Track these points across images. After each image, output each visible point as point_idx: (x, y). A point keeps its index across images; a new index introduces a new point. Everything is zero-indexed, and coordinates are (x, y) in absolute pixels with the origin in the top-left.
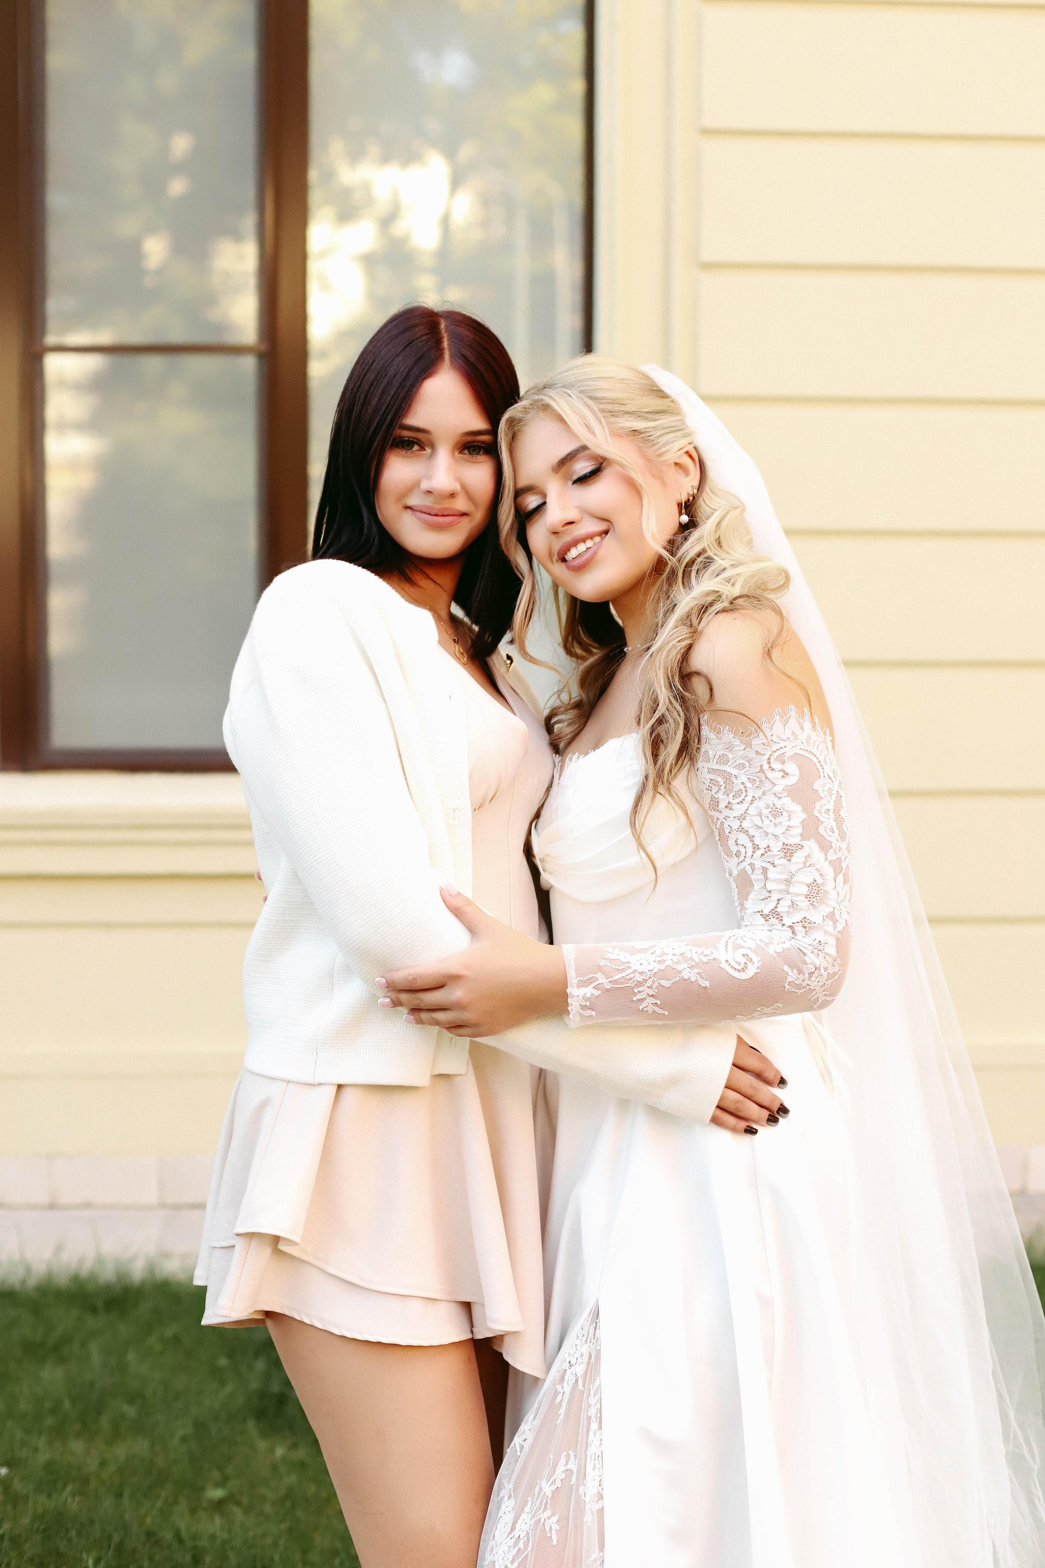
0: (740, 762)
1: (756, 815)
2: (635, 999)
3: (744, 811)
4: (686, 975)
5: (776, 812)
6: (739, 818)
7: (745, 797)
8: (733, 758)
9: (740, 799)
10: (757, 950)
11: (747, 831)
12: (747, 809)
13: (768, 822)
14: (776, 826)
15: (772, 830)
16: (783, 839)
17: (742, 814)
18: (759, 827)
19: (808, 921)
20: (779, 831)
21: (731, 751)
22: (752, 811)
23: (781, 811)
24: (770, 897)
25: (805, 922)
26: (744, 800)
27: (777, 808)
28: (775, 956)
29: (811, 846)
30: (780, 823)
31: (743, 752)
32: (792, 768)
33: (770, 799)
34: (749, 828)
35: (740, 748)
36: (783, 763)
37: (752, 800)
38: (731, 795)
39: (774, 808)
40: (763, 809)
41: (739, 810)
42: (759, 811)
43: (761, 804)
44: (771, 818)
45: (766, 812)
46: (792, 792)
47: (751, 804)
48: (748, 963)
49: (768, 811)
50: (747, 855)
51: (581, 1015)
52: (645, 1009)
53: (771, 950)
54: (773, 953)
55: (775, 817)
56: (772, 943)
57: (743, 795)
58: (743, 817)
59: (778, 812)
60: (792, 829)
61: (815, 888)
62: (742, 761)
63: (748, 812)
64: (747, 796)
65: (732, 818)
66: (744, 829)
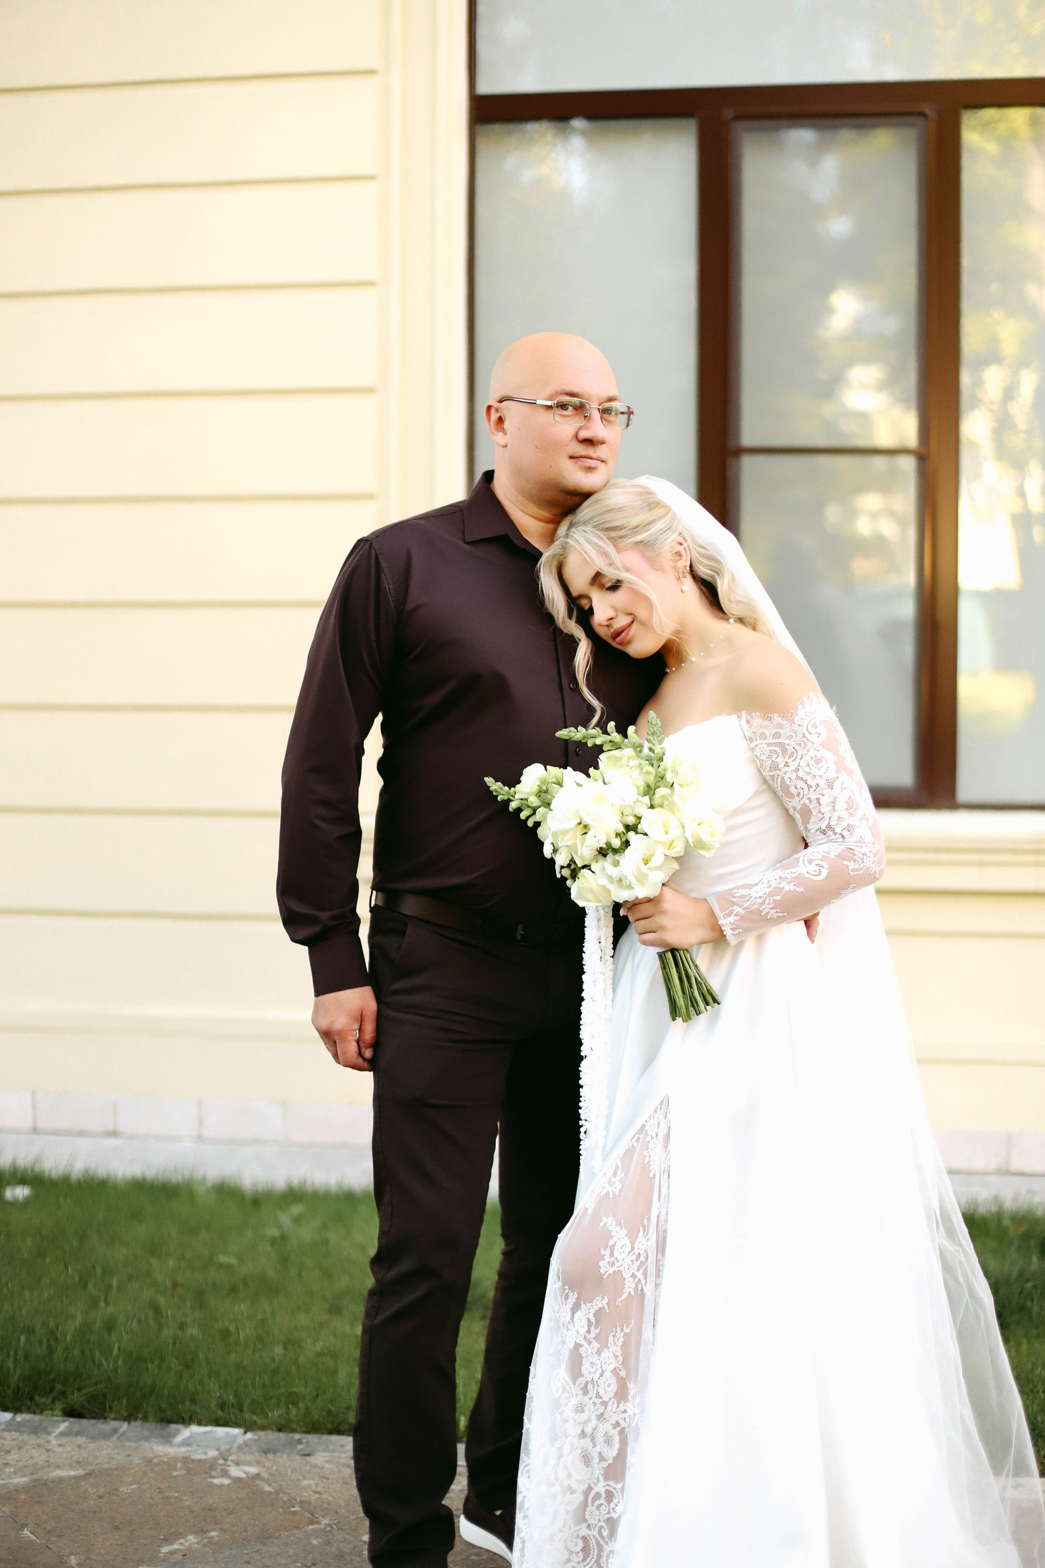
0: (789, 734)
2: (762, 914)
3: (798, 765)
4: (787, 888)
5: (818, 762)
6: (795, 770)
8: (784, 734)
9: (794, 758)
10: (823, 858)
11: (802, 778)
12: (800, 764)
13: (814, 769)
14: (819, 769)
15: (817, 773)
16: (825, 777)
19: (851, 826)
20: (821, 772)
21: (782, 728)
22: (803, 764)
23: (821, 759)
24: (824, 817)
25: (849, 827)
26: (796, 758)
27: (818, 758)
28: (835, 858)
29: (843, 776)
30: (821, 767)
31: (789, 727)
32: (821, 729)
33: (812, 753)
34: (802, 775)
35: (787, 726)
36: (816, 727)
37: (801, 757)
38: (787, 757)
39: (816, 758)
40: (809, 760)
41: (793, 765)
43: (807, 758)
44: (815, 765)
45: (812, 762)
46: (825, 745)
48: (821, 868)
50: (805, 793)
51: (733, 935)
52: (772, 917)
53: (832, 856)
54: (834, 857)
55: (818, 764)
56: (830, 851)
58: (798, 769)
59: (819, 760)
60: (830, 769)
61: (850, 802)
62: (791, 734)
64: (797, 755)
65: (790, 772)
66: (799, 777)
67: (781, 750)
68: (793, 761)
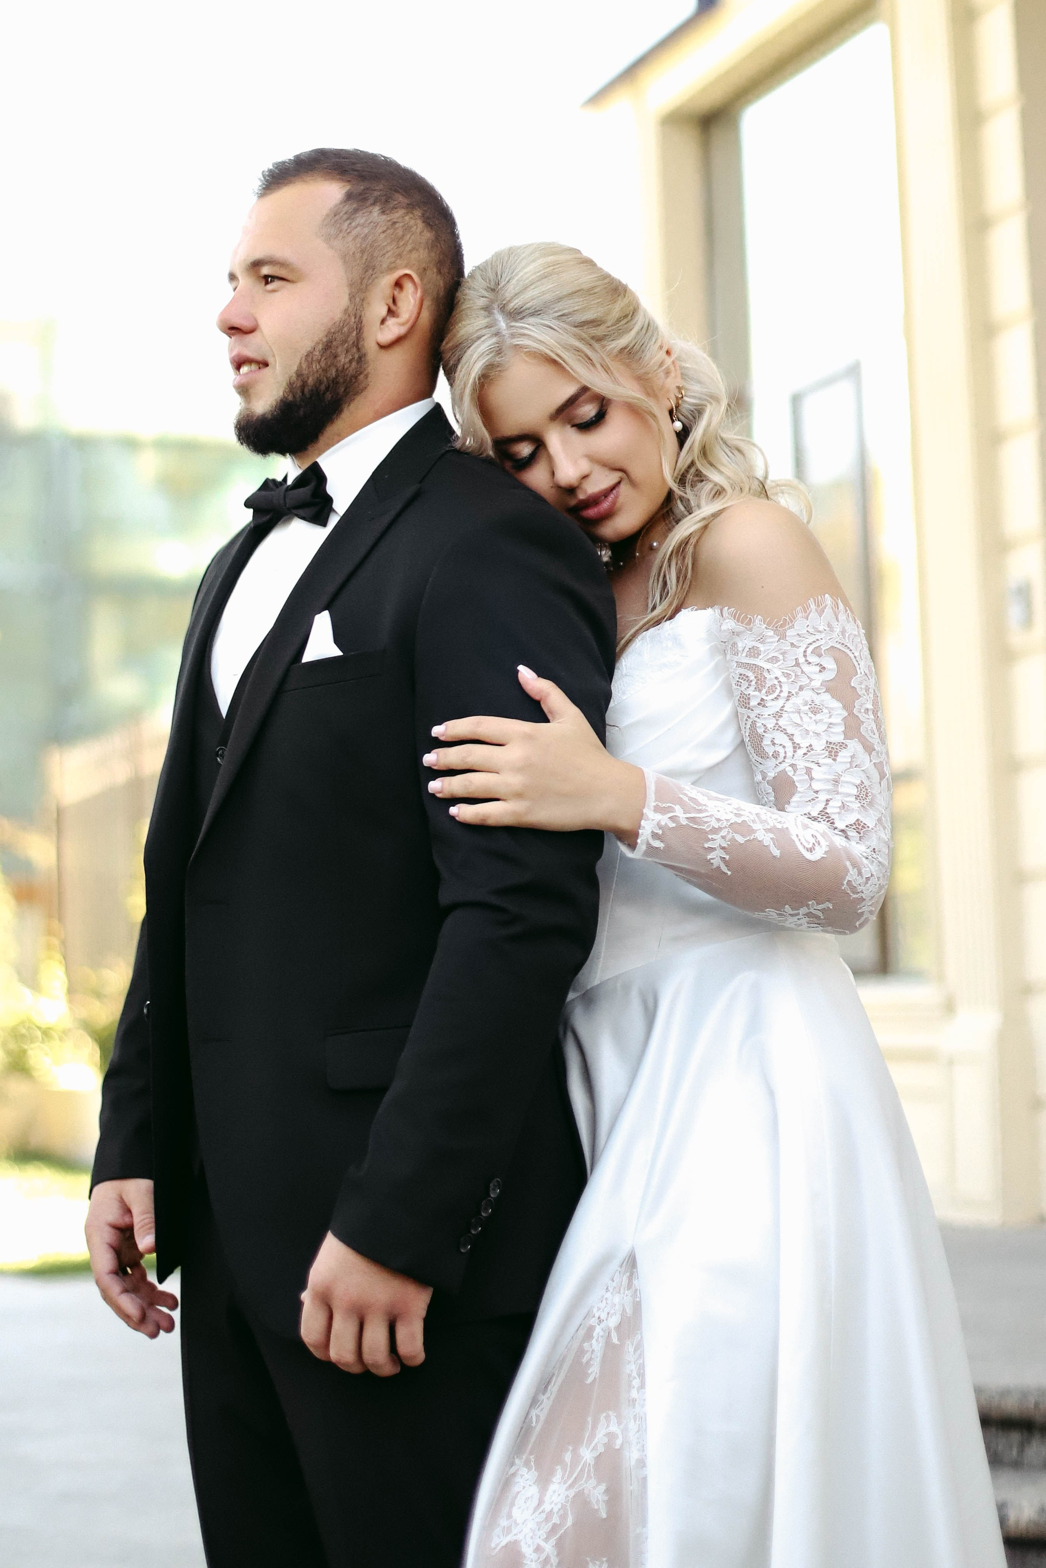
0: (773, 655)
1: (793, 713)
3: (780, 708)
4: (760, 836)
5: (815, 709)
6: (774, 715)
7: (780, 693)
8: (765, 652)
9: (774, 695)
11: (785, 729)
12: (783, 707)
13: (808, 720)
14: (817, 723)
15: (812, 727)
16: (825, 738)
17: (778, 712)
18: (798, 725)
20: (820, 728)
21: (763, 642)
22: (789, 707)
23: (821, 707)
24: (817, 798)
25: (859, 824)
27: (816, 705)
29: (855, 745)
30: (821, 720)
31: (776, 644)
32: (829, 663)
33: (807, 695)
34: (786, 726)
35: (773, 640)
36: (820, 656)
37: (788, 696)
38: (764, 692)
39: (813, 704)
40: (801, 706)
41: (774, 707)
42: (797, 708)
44: (811, 715)
45: (804, 709)
46: (830, 688)
47: (789, 700)
48: (816, 844)
49: (807, 708)
55: (815, 713)
57: (778, 691)
59: (817, 708)
60: (834, 727)
61: (863, 790)
62: (775, 654)
63: (785, 709)
65: (767, 716)
66: (780, 727)
68: (773, 700)
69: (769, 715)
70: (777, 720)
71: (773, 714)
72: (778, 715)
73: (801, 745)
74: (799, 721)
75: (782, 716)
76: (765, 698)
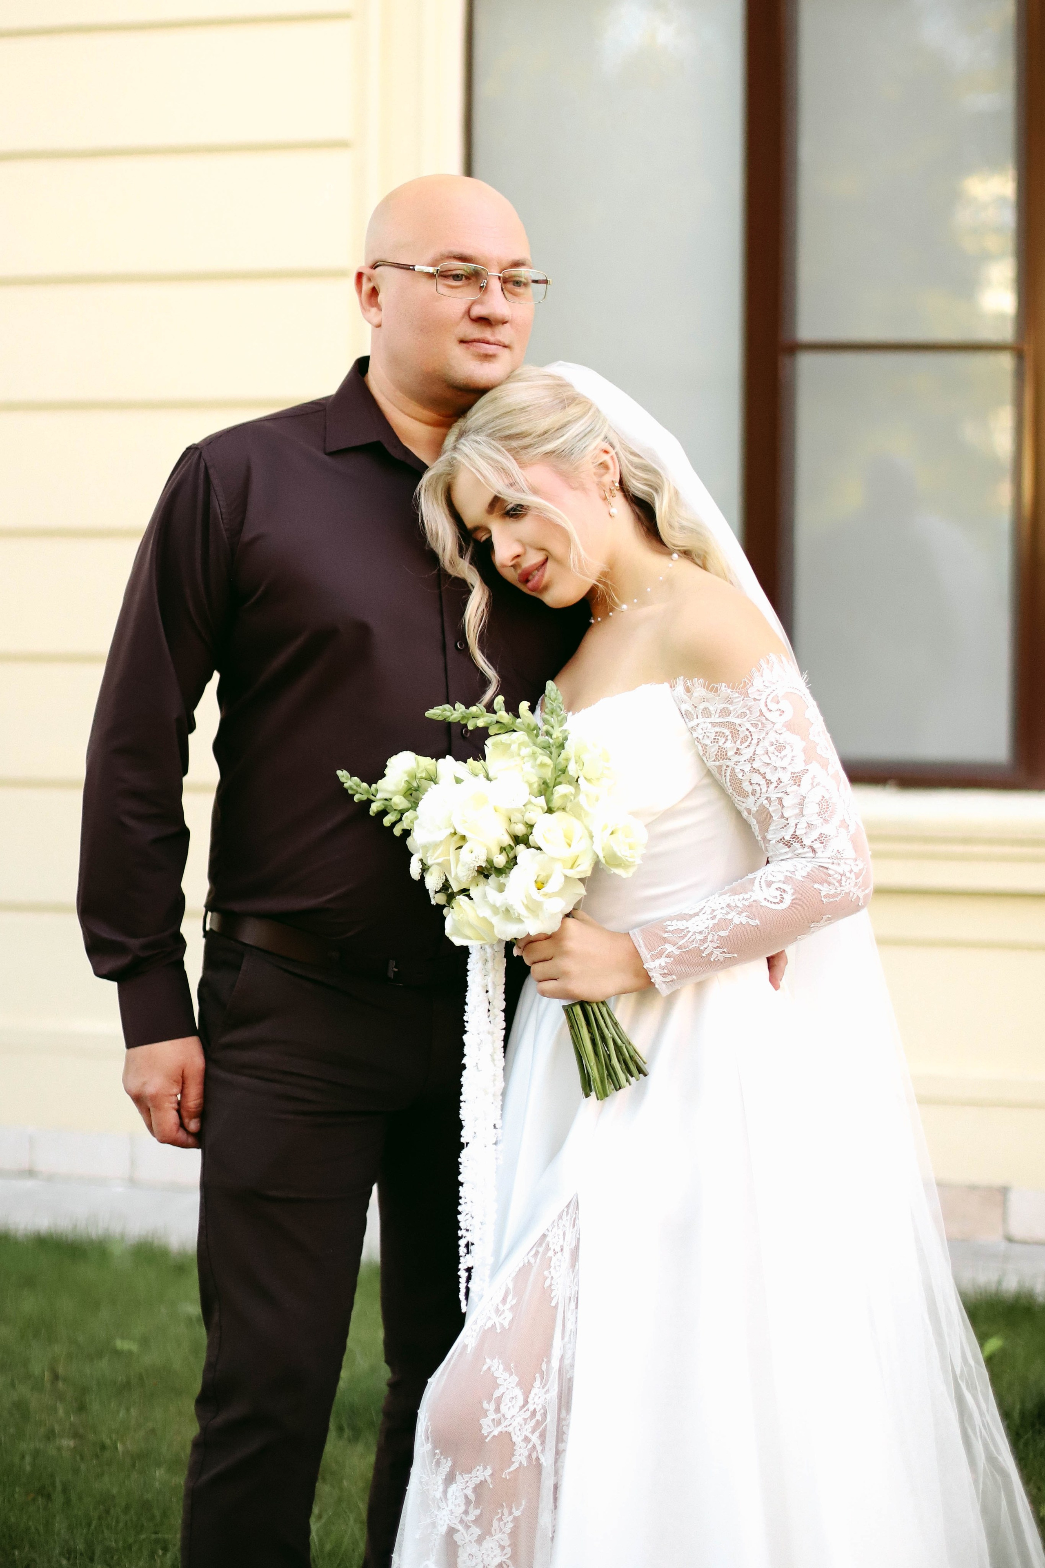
0: (740, 711)
1: (763, 754)
2: (704, 955)
3: (751, 753)
4: (737, 920)
5: (779, 749)
7: (751, 741)
8: (733, 710)
9: (746, 743)
11: (758, 770)
12: (755, 751)
13: (774, 758)
14: (781, 759)
15: (778, 763)
16: (789, 770)
17: (751, 757)
18: (768, 764)
19: (825, 837)
20: (783, 764)
21: (730, 703)
22: (760, 751)
23: (783, 745)
24: (787, 824)
25: (821, 838)
26: (750, 743)
27: (779, 744)
29: (814, 768)
30: (784, 756)
31: (741, 702)
32: (785, 705)
33: (772, 737)
34: (758, 767)
35: (737, 699)
36: (778, 703)
37: (757, 743)
38: (737, 742)
39: (777, 744)
40: (767, 747)
41: (747, 753)
42: (765, 749)
43: (766, 743)
44: (776, 753)
45: (771, 749)
46: (789, 727)
47: (758, 745)
48: (782, 894)
50: (762, 791)
51: (665, 982)
52: (717, 959)
54: (801, 878)
56: (796, 870)
57: (749, 739)
58: (753, 759)
59: (781, 746)
60: (795, 759)
61: (824, 804)
62: (742, 710)
63: (756, 753)
64: (752, 739)
65: (743, 762)
66: (754, 769)
67: (731, 732)
68: (746, 748)
69: (745, 761)
70: (752, 764)
71: (748, 759)
72: (752, 760)
73: (771, 781)
74: (768, 761)
75: (754, 760)
76: (740, 747)
